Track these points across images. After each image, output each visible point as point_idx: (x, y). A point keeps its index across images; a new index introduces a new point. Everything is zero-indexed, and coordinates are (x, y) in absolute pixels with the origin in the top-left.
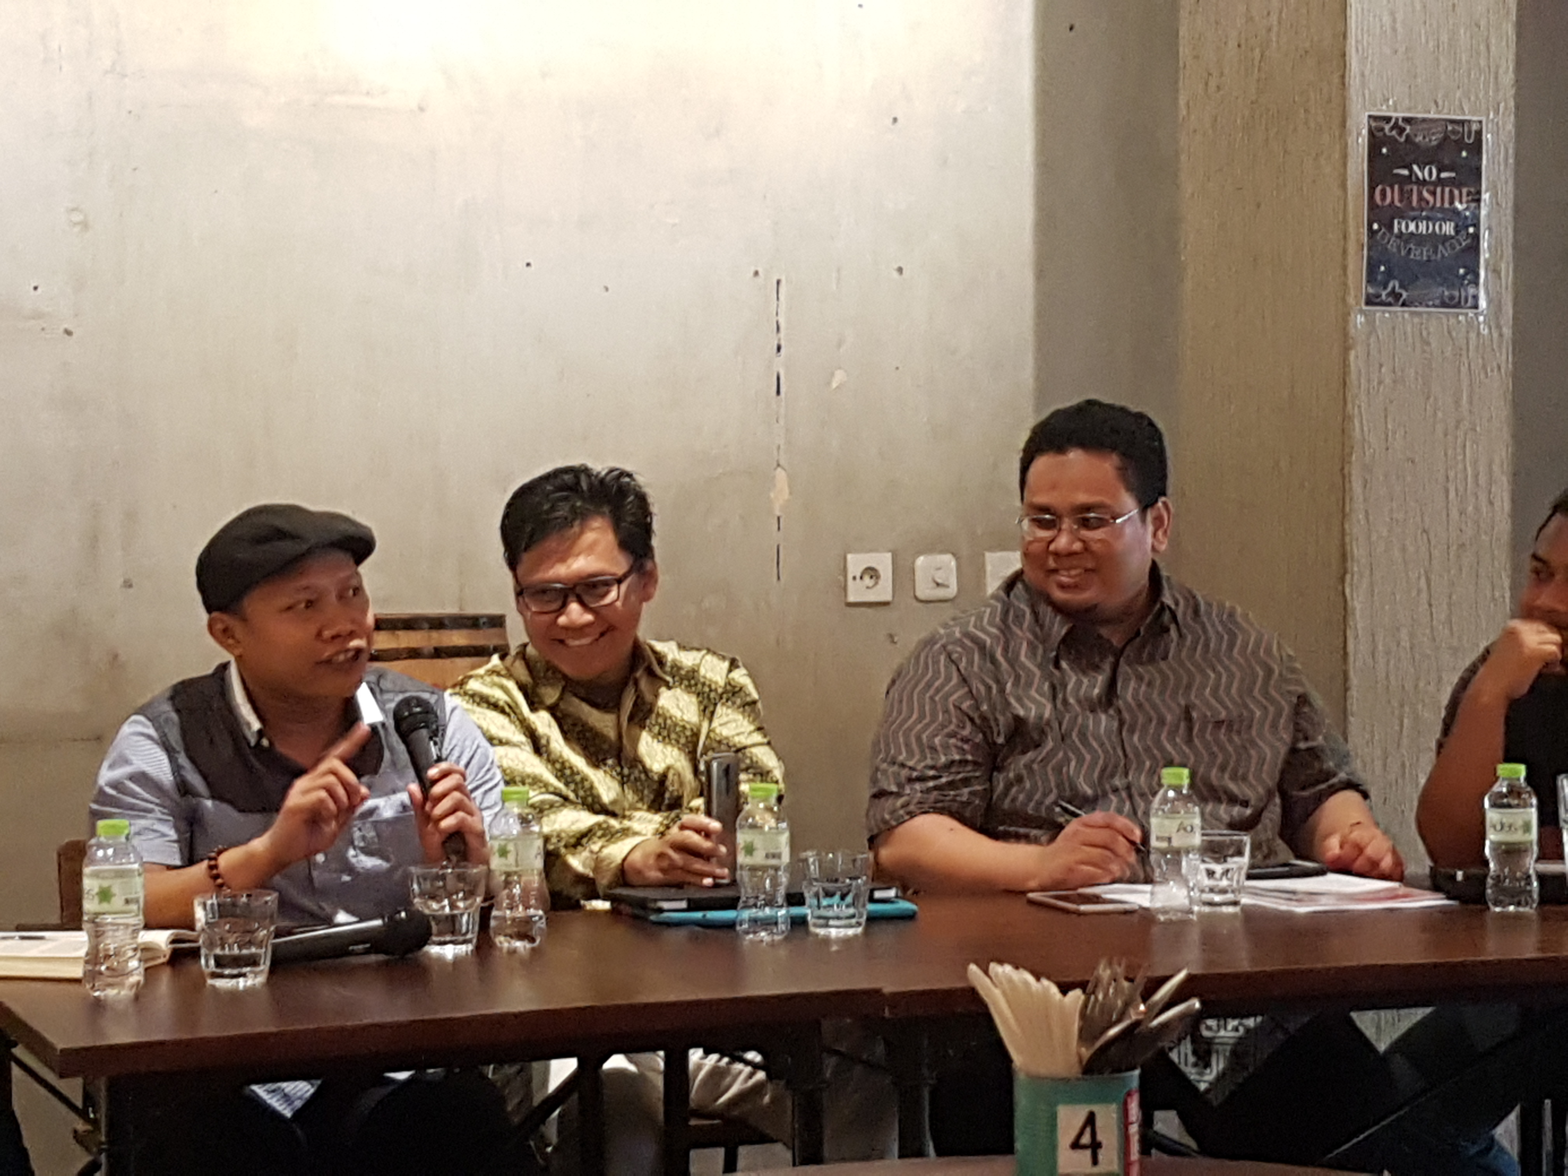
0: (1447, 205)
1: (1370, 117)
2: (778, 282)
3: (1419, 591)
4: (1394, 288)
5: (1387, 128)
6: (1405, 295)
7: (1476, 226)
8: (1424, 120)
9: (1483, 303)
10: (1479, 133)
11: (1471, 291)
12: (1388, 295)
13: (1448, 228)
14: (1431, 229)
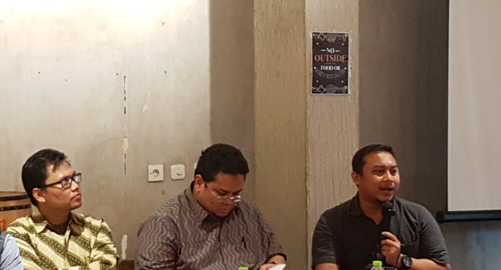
0: (338, 60)
1: (313, 32)
2: (125, 77)
3: (330, 184)
4: (321, 87)
5: (319, 36)
6: (325, 90)
7: (347, 67)
8: (330, 34)
9: (349, 92)
10: (347, 38)
11: (346, 87)
12: (319, 90)
13: (338, 68)
14: (333, 69)
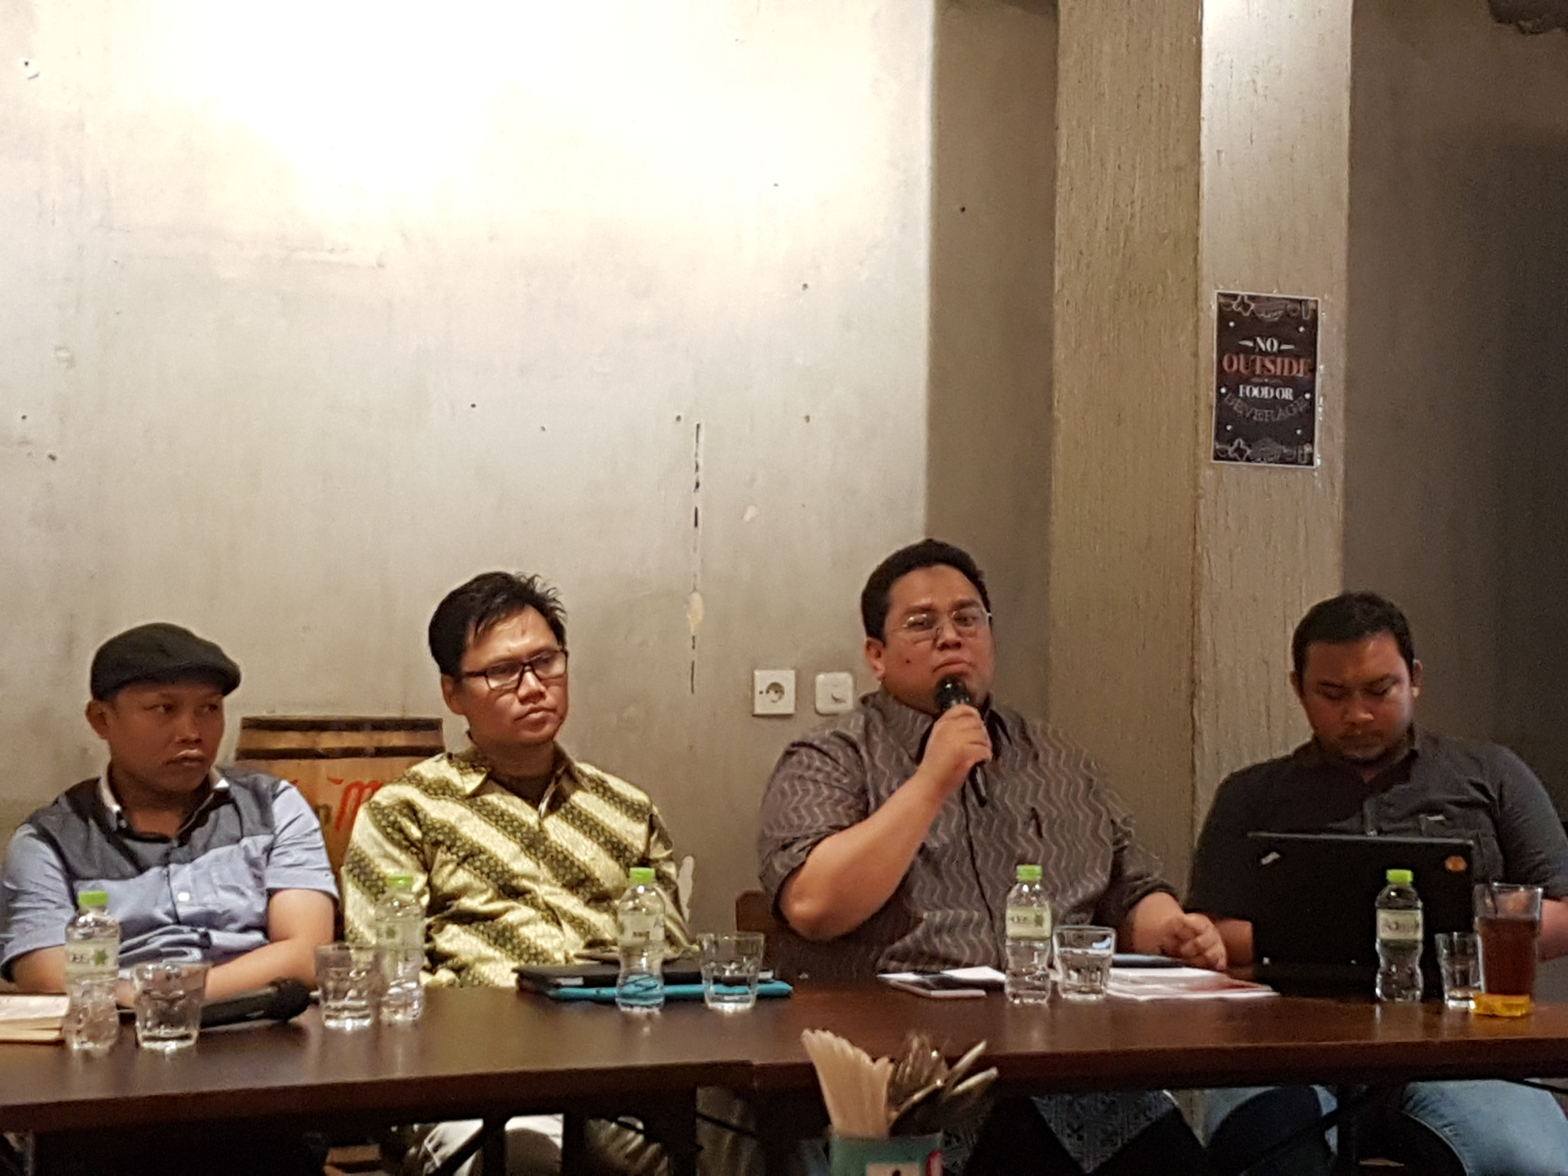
0: (1286, 373)
1: (1219, 294)
2: (698, 426)
3: (1260, 713)
4: (1239, 444)
5: (1234, 304)
6: (1249, 452)
7: (1312, 391)
8: (1268, 299)
9: (1318, 461)
10: (1315, 312)
11: (1307, 449)
12: (1234, 451)
13: (1287, 394)
14: (1272, 395)
